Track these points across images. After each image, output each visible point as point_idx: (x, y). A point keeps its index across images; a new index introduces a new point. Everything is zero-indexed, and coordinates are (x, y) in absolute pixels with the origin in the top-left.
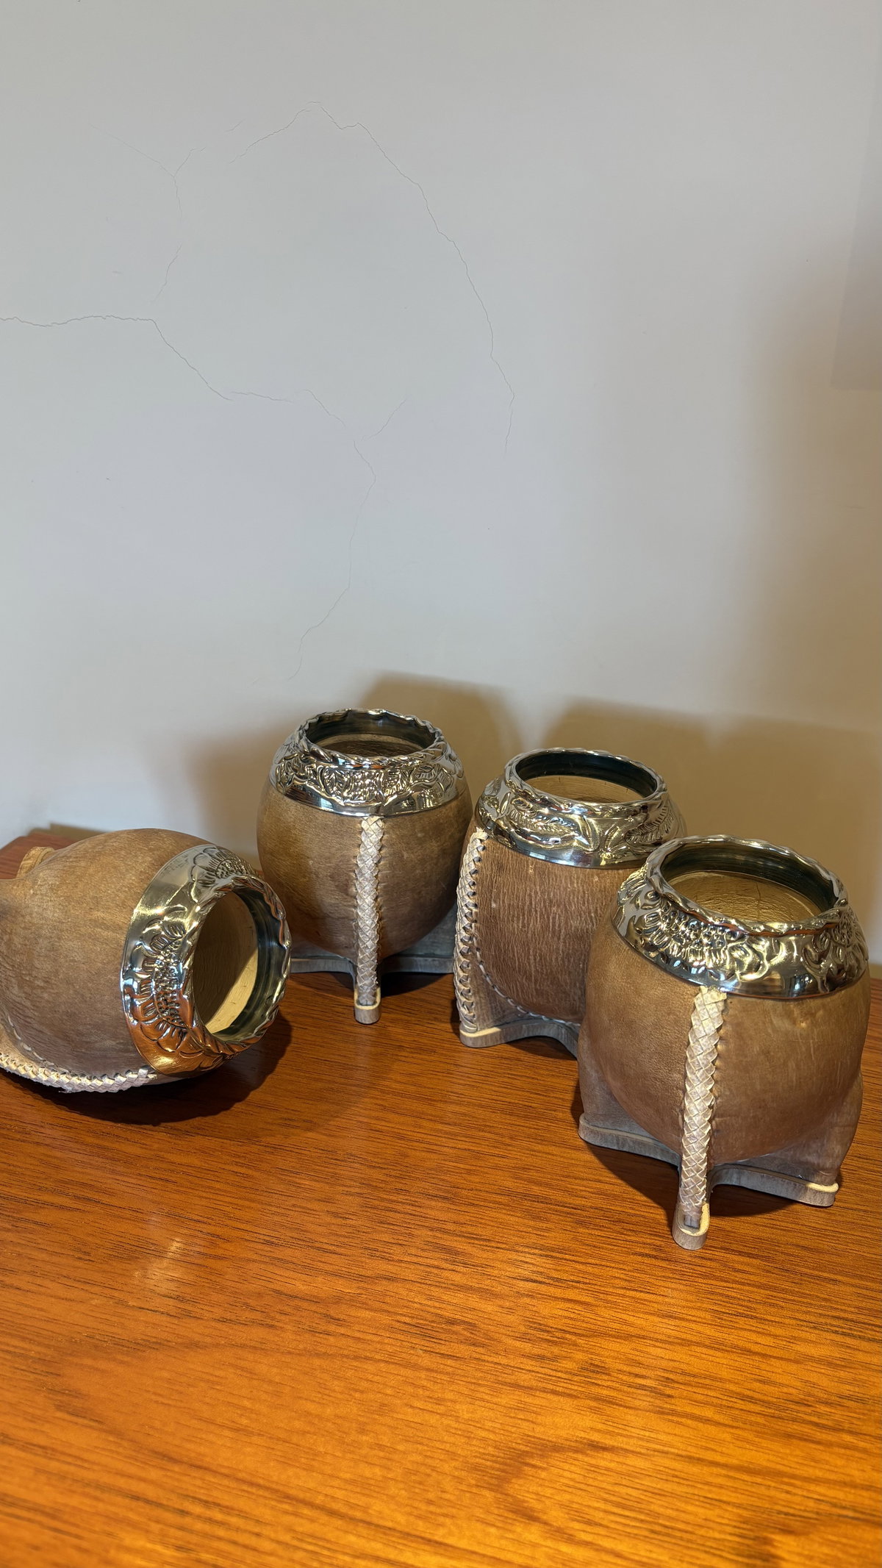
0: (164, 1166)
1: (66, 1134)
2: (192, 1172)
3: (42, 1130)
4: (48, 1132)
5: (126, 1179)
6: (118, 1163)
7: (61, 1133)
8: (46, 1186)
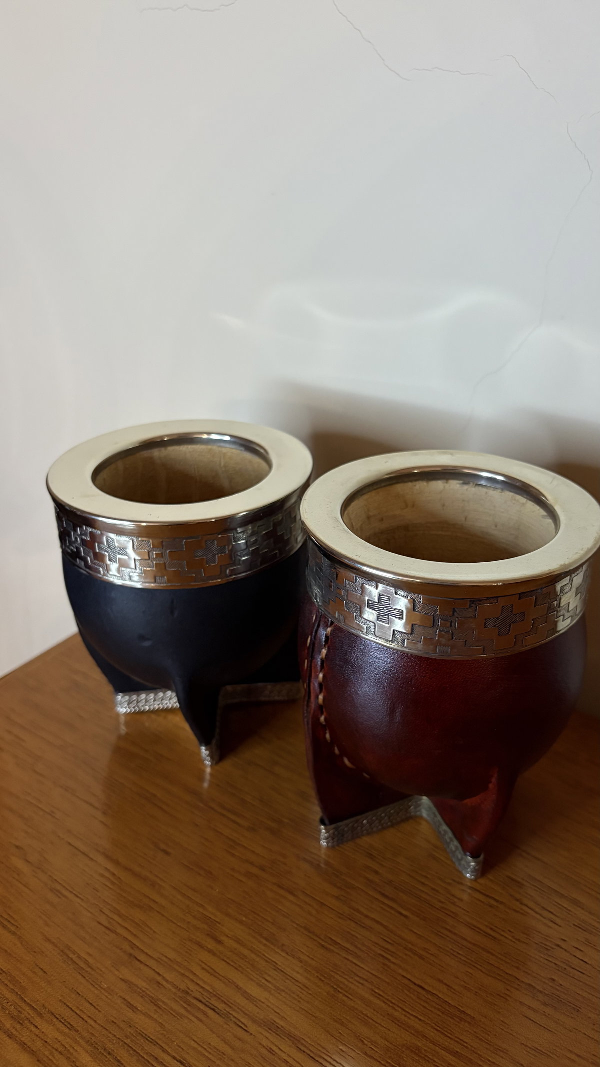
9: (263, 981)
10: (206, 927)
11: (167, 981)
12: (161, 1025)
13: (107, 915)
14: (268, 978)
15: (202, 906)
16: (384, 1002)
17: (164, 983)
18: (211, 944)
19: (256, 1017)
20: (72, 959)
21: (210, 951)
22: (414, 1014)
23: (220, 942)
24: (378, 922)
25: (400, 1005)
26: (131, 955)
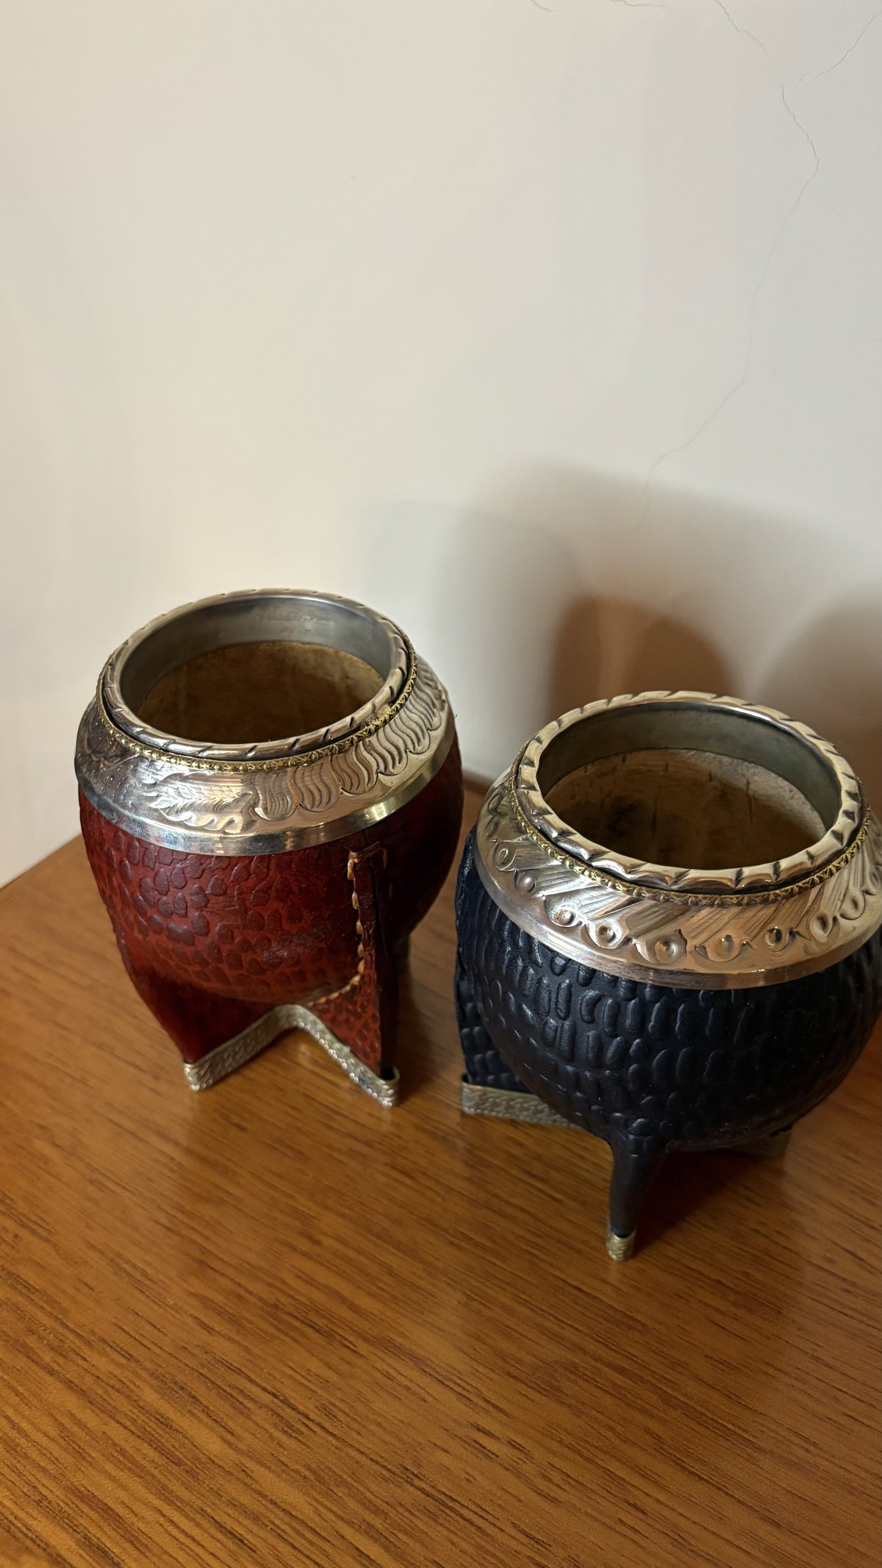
0: (246, 1499)
1: (117, 1371)
2: (289, 1530)
3: (86, 1352)
4: (95, 1358)
5: (176, 1517)
6: (175, 1469)
7: (112, 1368)
8: (50, 1496)
9: (374, 1288)
10: (298, 1224)
11: (251, 1293)
12: (246, 1349)
13: (167, 1212)
14: (382, 1285)
15: (292, 1197)
16: (531, 1310)
17: (247, 1296)
18: (305, 1245)
19: (368, 1333)
20: (125, 1270)
21: (304, 1254)
22: (569, 1322)
23: (317, 1243)
24: (523, 1210)
25: (551, 1312)
26: (201, 1262)
